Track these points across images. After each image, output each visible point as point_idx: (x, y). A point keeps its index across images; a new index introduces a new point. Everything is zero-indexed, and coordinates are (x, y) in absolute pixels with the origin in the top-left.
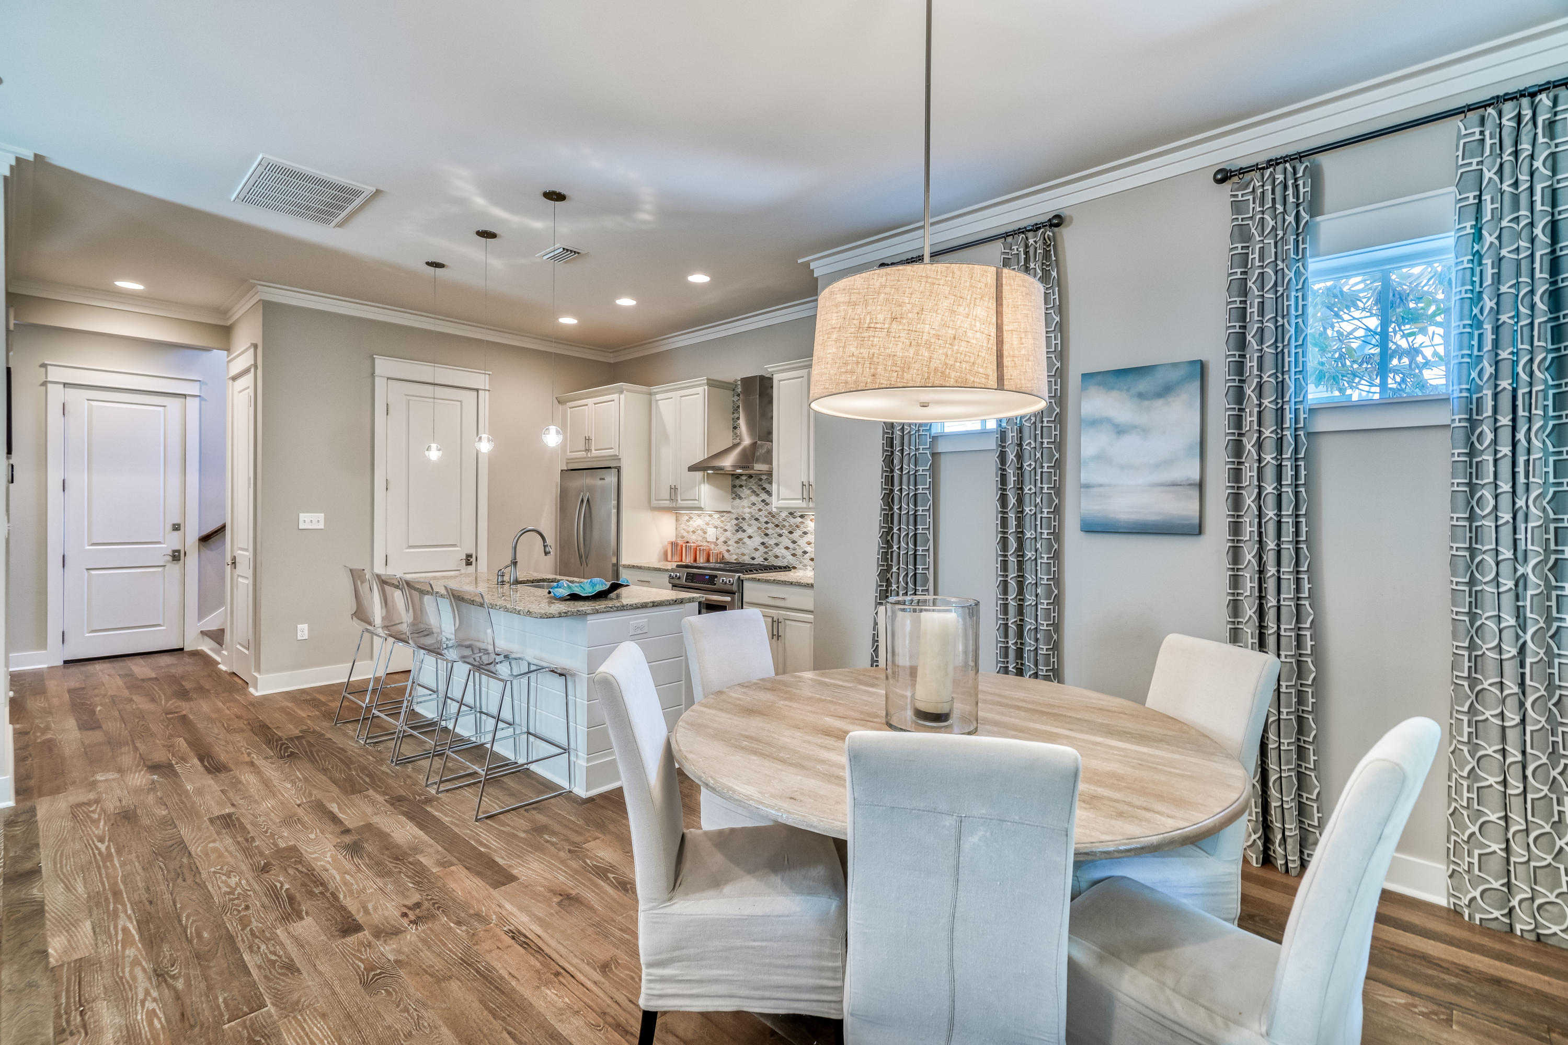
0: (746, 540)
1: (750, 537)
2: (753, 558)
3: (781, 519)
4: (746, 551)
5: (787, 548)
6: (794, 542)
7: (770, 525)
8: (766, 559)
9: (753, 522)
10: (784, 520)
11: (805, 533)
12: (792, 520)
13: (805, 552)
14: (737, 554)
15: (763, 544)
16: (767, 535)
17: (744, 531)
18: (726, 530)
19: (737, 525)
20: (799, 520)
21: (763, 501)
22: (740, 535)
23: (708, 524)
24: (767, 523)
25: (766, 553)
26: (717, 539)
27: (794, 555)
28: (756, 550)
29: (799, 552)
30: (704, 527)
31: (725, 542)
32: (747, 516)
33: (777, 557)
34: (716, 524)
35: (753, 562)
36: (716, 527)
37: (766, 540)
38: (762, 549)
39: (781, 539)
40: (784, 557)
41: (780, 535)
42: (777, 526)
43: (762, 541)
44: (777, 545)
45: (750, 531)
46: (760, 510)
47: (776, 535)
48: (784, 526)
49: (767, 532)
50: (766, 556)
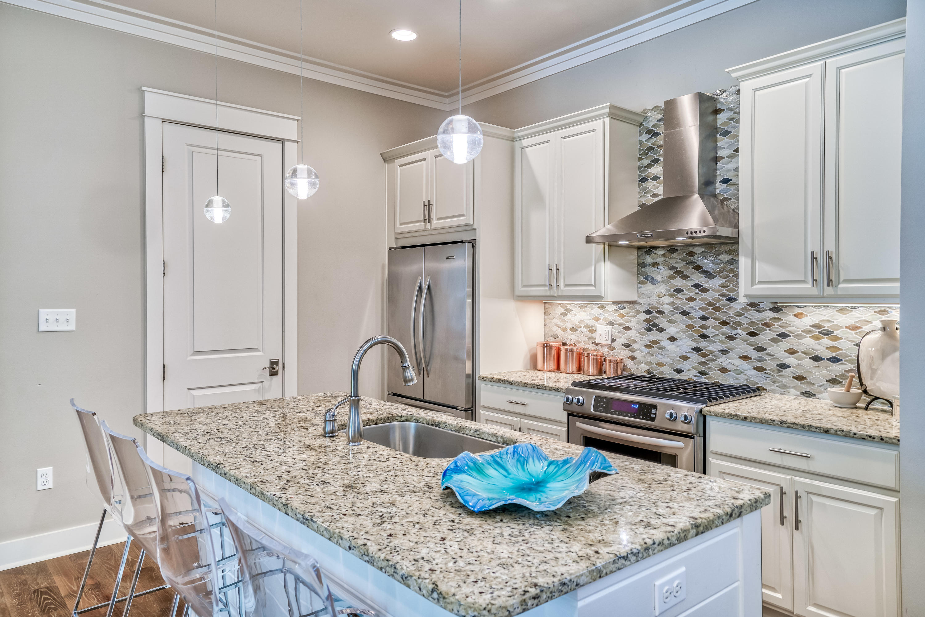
0: (666, 343)
1: (672, 339)
2: (679, 371)
3: (731, 313)
4: (664, 360)
5: (745, 358)
6: (760, 349)
7: (711, 322)
8: (703, 373)
9: (678, 317)
10: (739, 315)
11: (783, 336)
12: (755, 316)
13: (783, 366)
14: (647, 364)
15: (697, 350)
16: (704, 336)
17: (661, 330)
18: (627, 328)
19: (647, 321)
20: (772, 315)
21: (696, 286)
22: (654, 335)
23: (597, 319)
24: (704, 318)
25: (703, 363)
26: (613, 340)
27: (759, 369)
28: (684, 358)
29: (771, 365)
30: (592, 323)
31: (627, 346)
32: (667, 308)
33: (724, 370)
34: (611, 319)
35: (677, 376)
36: (611, 324)
37: (703, 344)
38: (695, 358)
39: (731, 344)
40: (739, 372)
41: (731, 338)
42: (724, 323)
43: (695, 345)
44: (724, 352)
45: (672, 330)
46: (691, 299)
47: (722, 338)
48: (739, 324)
49: (705, 332)
50: (703, 368)
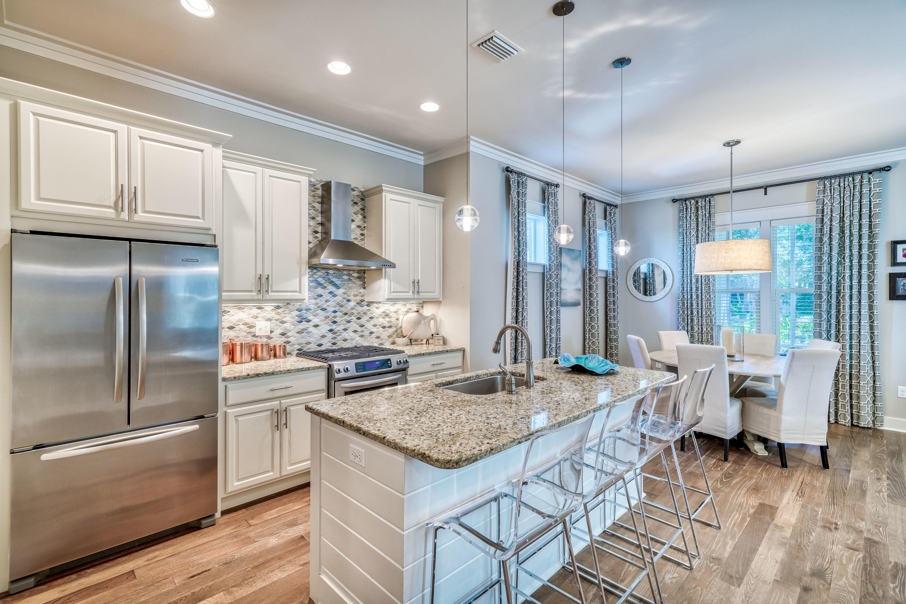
0: (312, 329)
1: (316, 326)
2: (320, 345)
3: (349, 308)
4: (311, 340)
5: (355, 331)
6: (362, 326)
7: (338, 314)
8: (334, 344)
9: (319, 311)
10: (352, 309)
11: (371, 318)
12: (360, 309)
13: (371, 333)
14: (299, 344)
15: (331, 330)
16: (335, 322)
17: (309, 321)
18: (283, 322)
19: (299, 316)
20: (367, 308)
21: (331, 293)
22: (304, 325)
23: (256, 317)
24: (335, 312)
25: (335, 338)
26: (271, 332)
27: (362, 336)
28: (323, 336)
29: (366, 333)
30: (250, 321)
31: (283, 334)
32: (312, 307)
33: (345, 340)
34: (269, 316)
35: (319, 349)
36: (269, 320)
37: (334, 327)
38: (330, 335)
39: (348, 325)
40: (352, 339)
41: (349, 322)
42: (346, 314)
43: (329, 328)
44: (345, 330)
45: (316, 321)
46: (327, 301)
47: (344, 322)
48: (352, 314)
49: (335, 320)
50: (334, 341)
